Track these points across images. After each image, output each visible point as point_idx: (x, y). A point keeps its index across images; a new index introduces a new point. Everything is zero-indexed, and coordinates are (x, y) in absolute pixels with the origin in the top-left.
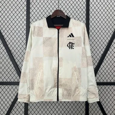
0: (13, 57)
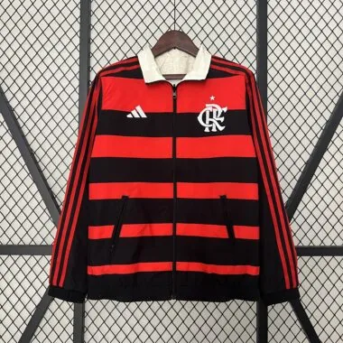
0: (41, 172)
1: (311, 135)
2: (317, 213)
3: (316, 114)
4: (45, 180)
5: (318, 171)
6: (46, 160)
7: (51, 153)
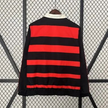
1: (96, 45)
2: (98, 69)
3: (98, 38)
4: (13, 59)
5: (98, 56)
6: (13, 53)
7: (14, 50)
